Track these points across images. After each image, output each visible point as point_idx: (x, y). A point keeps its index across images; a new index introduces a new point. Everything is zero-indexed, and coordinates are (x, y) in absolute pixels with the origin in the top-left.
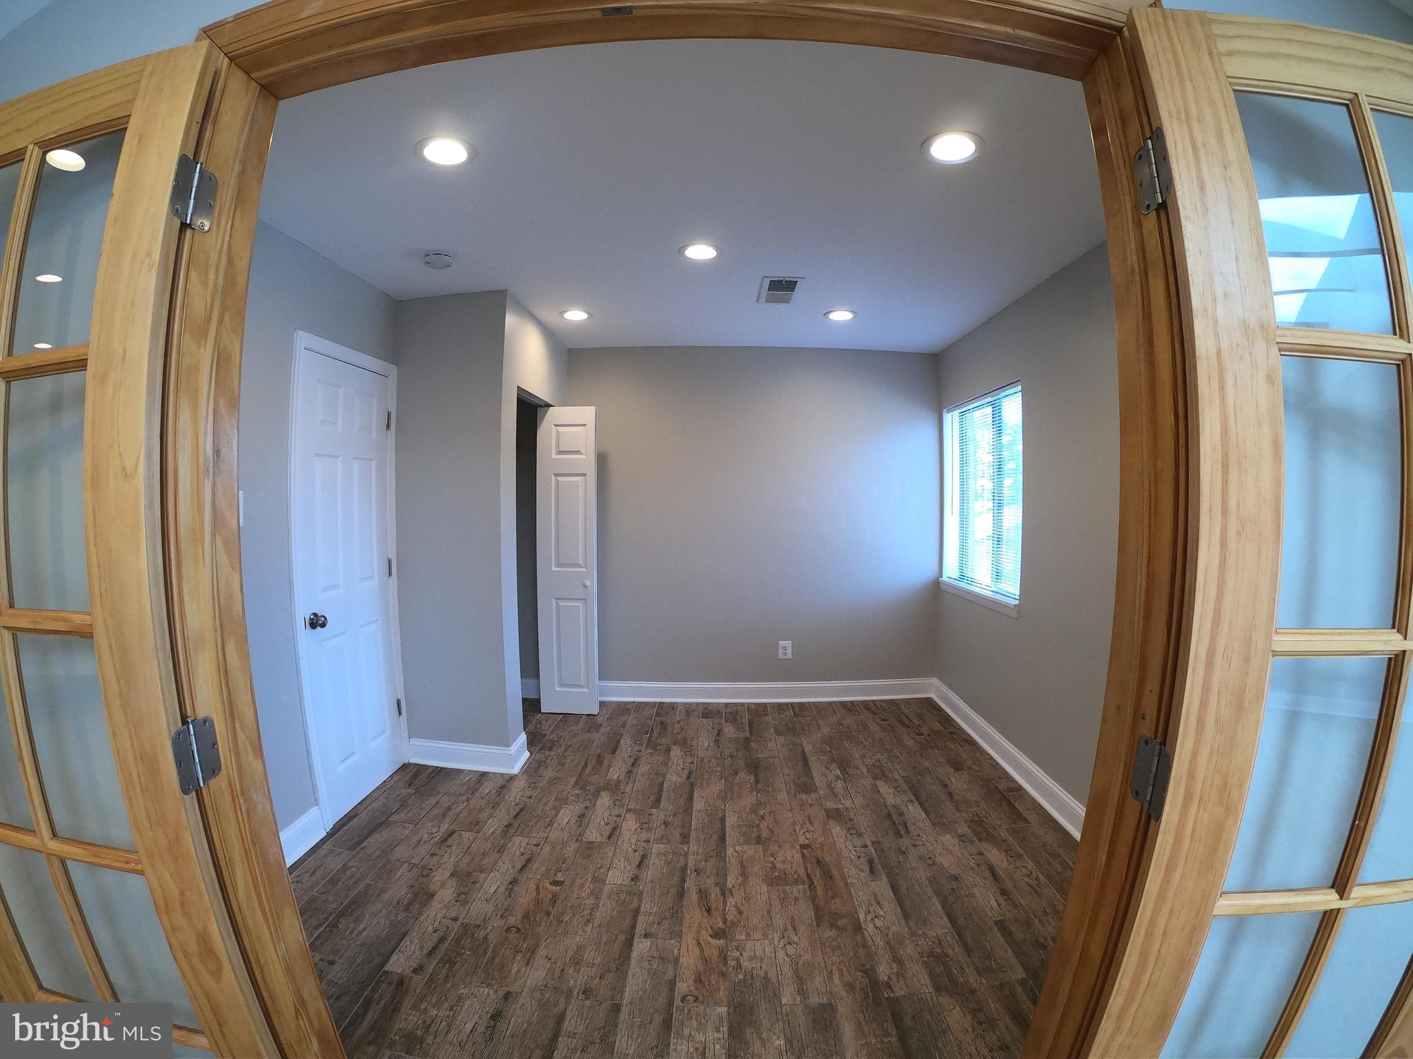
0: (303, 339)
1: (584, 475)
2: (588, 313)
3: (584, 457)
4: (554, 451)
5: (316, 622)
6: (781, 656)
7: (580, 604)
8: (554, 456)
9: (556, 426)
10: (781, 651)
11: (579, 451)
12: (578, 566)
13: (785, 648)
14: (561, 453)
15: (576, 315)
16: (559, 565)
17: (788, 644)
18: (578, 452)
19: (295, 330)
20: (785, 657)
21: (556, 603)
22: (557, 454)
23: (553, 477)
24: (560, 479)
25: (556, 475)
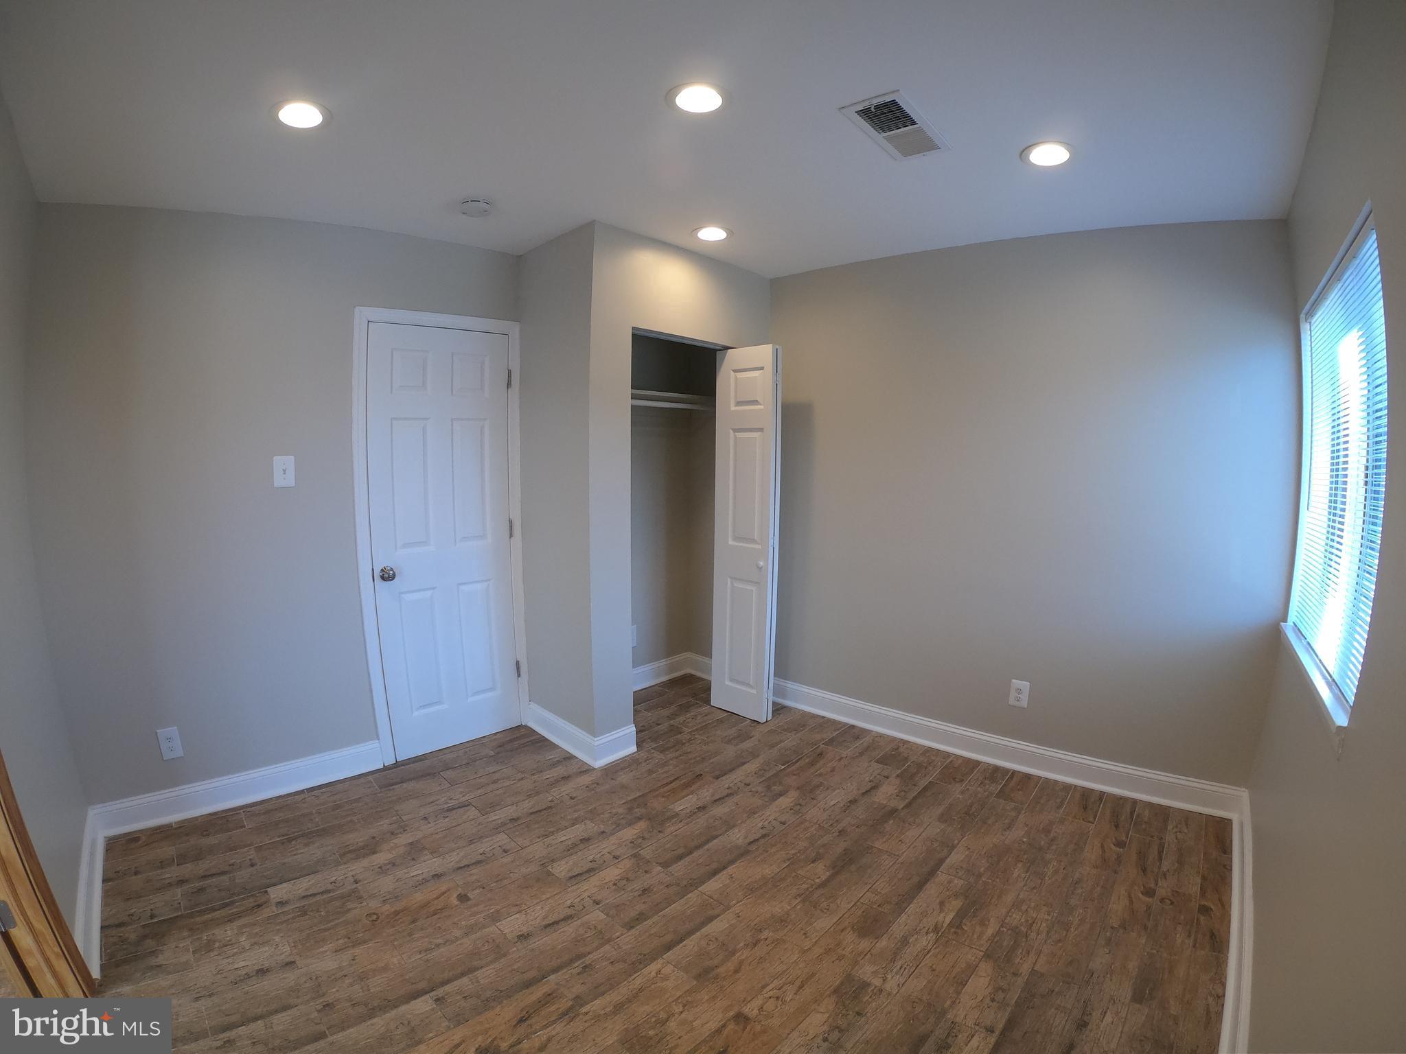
0: (363, 313)
1: (761, 430)
2: (726, 230)
3: (762, 407)
4: (732, 402)
5: (387, 576)
6: (1012, 701)
7: (754, 588)
8: (733, 408)
9: (735, 371)
10: (1013, 694)
11: (757, 401)
12: (753, 541)
13: (1019, 691)
14: (739, 403)
15: (712, 234)
16: (736, 538)
17: (1024, 685)
18: (755, 402)
19: (355, 307)
20: (1017, 704)
21: (732, 583)
22: (736, 406)
23: (731, 432)
24: (740, 435)
25: (735, 431)
